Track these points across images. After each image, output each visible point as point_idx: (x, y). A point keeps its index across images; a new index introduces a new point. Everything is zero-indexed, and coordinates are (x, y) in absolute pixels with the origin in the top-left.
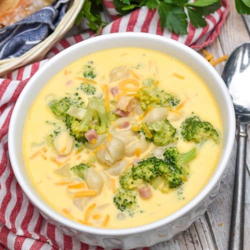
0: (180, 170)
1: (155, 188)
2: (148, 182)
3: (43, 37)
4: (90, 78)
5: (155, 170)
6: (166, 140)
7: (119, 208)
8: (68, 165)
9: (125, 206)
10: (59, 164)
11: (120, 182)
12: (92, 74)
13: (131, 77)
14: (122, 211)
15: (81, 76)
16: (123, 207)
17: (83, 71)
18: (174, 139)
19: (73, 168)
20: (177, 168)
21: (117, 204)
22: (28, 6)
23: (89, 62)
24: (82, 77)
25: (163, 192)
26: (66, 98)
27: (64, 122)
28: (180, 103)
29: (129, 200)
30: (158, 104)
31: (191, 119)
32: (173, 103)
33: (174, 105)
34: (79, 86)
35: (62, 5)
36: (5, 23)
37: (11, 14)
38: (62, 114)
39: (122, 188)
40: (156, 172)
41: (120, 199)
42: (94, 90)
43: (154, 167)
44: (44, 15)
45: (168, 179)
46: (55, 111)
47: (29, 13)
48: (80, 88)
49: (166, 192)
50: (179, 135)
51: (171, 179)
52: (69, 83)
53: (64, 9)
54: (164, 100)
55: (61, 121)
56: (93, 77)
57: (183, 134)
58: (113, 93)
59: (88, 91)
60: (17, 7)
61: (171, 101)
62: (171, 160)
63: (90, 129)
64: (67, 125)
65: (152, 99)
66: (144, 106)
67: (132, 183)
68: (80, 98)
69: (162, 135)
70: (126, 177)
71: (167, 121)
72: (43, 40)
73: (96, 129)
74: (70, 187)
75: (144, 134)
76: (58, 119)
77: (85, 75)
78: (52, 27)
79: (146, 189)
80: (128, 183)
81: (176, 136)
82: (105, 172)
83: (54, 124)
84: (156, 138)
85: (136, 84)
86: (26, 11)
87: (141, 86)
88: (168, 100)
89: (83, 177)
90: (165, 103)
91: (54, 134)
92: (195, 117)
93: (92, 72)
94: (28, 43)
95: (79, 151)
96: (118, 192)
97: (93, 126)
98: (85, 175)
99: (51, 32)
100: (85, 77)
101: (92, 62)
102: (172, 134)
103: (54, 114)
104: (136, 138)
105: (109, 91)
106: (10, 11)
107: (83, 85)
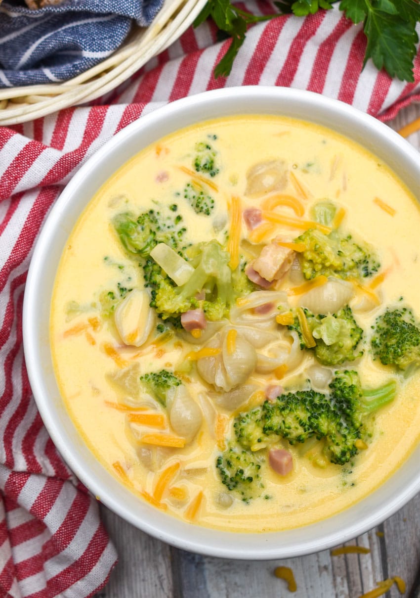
0: (357, 430)
1: (301, 455)
2: (291, 443)
3: (118, 44)
4: (206, 175)
5: (311, 426)
6: (341, 357)
7: (224, 482)
8: (136, 367)
9: (237, 483)
10: (119, 362)
11: (235, 426)
12: (211, 168)
13: (290, 190)
14: (230, 489)
15: (189, 165)
16: (233, 483)
17: (195, 154)
18: (356, 354)
19: (147, 376)
20: (353, 425)
21: (222, 473)
23: (209, 136)
24: (192, 168)
25: (316, 465)
26: (151, 212)
27: (141, 268)
28: (381, 271)
29: (247, 473)
30: (336, 271)
31: (397, 314)
32: (366, 269)
33: (367, 275)
34: (181, 187)
38: (140, 252)
39: (238, 441)
40: (311, 431)
41: (229, 464)
42: (210, 205)
43: (309, 418)
45: (332, 448)
46: (126, 239)
48: (183, 194)
49: (321, 468)
50: (366, 346)
51: (337, 450)
52: (162, 177)
54: (351, 264)
55: (135, 264)
56: (213, 175)
57: (374, 344)
58: (248, 222)
59: (197, 206)
61: (363, 266)
62: (345, 406)
63: (193, 307)
64: (145, 277)
65: (327, 264)
66: (309, 273)
67: (259, 441)
68: (179, 218)
69: (336, 349)
70: (248, 420)
71: (348, 310)
72: (117, 50)
73: (206, 309)
74: (135, 419)
75: (300, 335)
76: (130, 257)
77: (197, 165)
79: (285, 460)
80: (251, 437)
81: (361, 347)
82: (209, 398)
83: (120, 268)
84: (323, 352)
85: (300, 211)
87: (307, 217)
88: (357, 264)
89: (162, 402)
90: (351, 269)
91: (117, 293)
92: (405, 309)
93: (212, 162)
95: (162, 340)
96: (227, 449)
97: (201, 303)
98: (168, 401)
100: (198, 170)
101: (215, 137)
102: (354, 343)
103: (121, 246)
104: (280, 334)
105: (242, 215)
107: (189, 189)
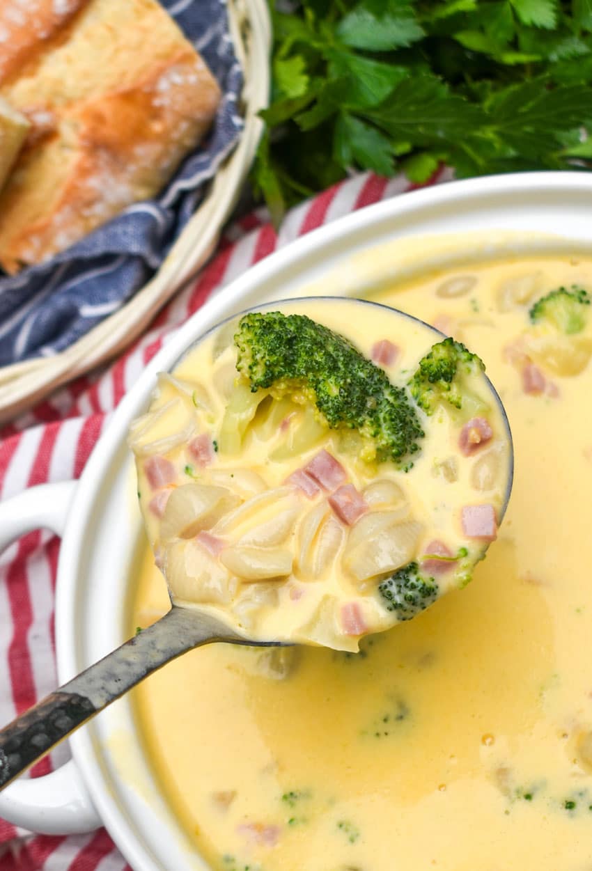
3: (127, 292)
22: (89, 204)
35: (184, 194)
36: (27, 255)
37: (44, 232)
44: (130, 229)
47: (94, 223)
53: (189, 205)
60: (59, 209)
72: (127, 300)
78: (153, 261)
86: (86, 219)
94: (88, 311)
99: (149, 274)
106: (41, 222)
